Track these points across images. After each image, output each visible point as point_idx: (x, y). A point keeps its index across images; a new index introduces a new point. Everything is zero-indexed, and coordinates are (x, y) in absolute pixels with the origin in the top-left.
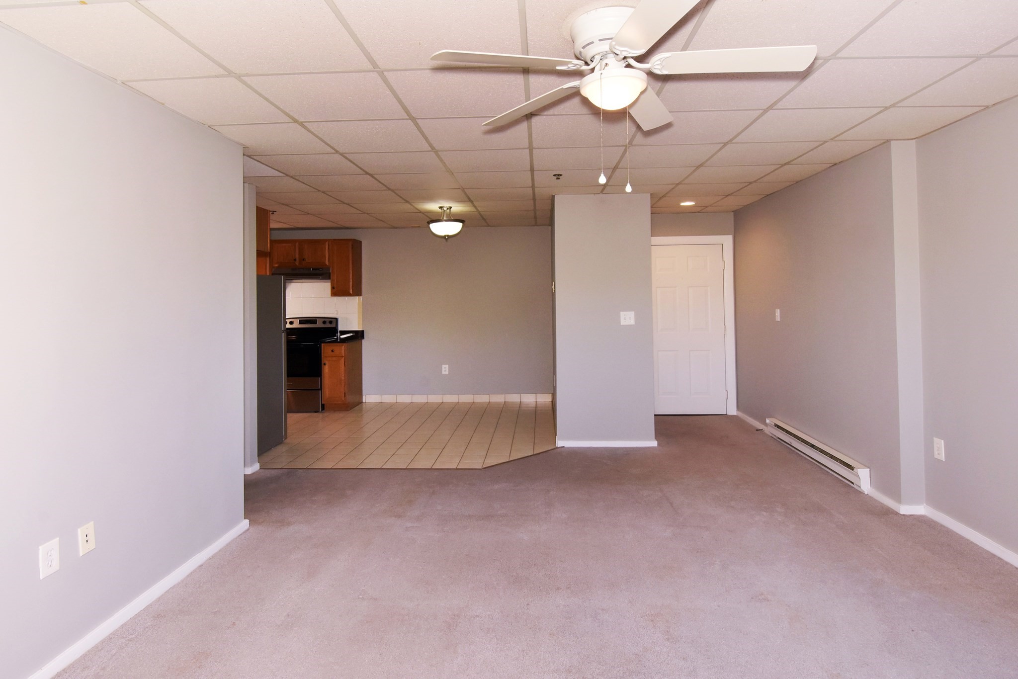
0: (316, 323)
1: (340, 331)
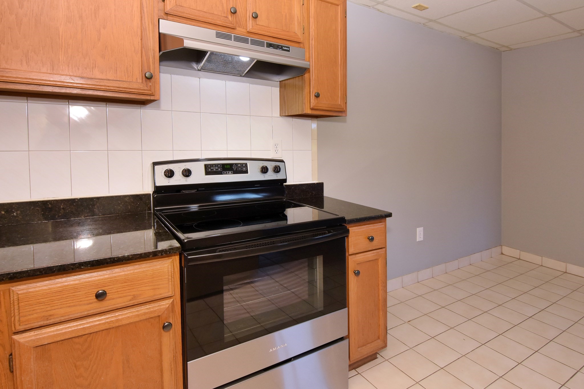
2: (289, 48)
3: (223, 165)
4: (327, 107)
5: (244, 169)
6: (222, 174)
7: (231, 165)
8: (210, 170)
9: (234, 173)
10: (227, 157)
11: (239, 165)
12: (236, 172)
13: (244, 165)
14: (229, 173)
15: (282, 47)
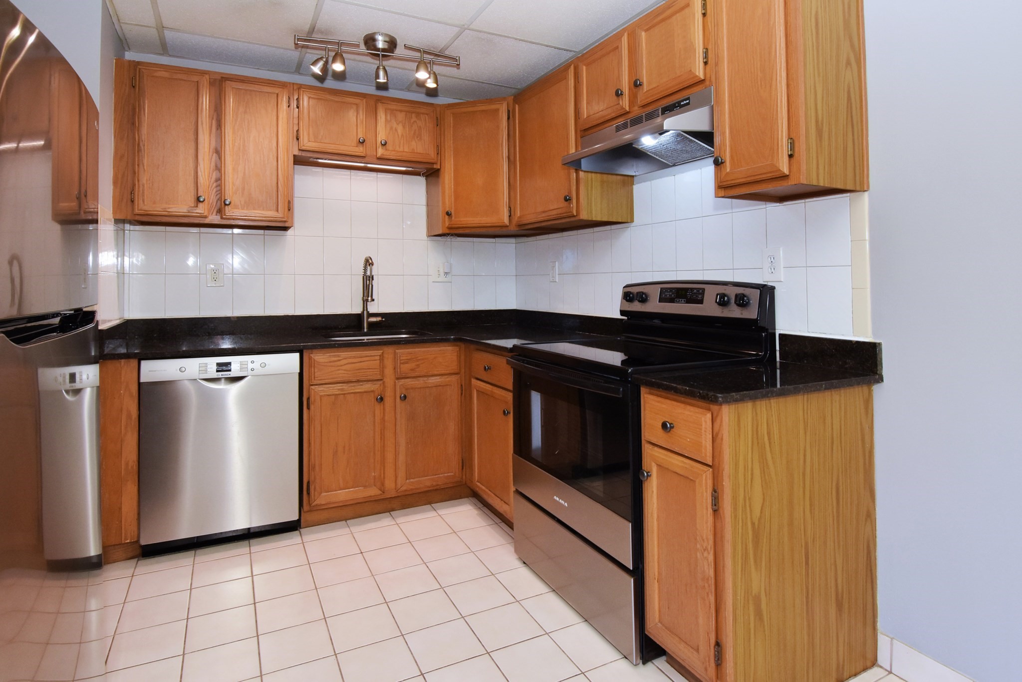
0: (701, 302)
1: (780, 335)
2: (688, 99)
3: (678, 289)
4: (746, 178)
5: (700, 296)
6: (674, 303)
7: (686, 289)
8: (664, 296)
9: (687, 303)
10: (702, 279)
11: (695, 291)
12: (690, 301)
13: (701, 291)
14: (682, 302)
15: (679, 103)
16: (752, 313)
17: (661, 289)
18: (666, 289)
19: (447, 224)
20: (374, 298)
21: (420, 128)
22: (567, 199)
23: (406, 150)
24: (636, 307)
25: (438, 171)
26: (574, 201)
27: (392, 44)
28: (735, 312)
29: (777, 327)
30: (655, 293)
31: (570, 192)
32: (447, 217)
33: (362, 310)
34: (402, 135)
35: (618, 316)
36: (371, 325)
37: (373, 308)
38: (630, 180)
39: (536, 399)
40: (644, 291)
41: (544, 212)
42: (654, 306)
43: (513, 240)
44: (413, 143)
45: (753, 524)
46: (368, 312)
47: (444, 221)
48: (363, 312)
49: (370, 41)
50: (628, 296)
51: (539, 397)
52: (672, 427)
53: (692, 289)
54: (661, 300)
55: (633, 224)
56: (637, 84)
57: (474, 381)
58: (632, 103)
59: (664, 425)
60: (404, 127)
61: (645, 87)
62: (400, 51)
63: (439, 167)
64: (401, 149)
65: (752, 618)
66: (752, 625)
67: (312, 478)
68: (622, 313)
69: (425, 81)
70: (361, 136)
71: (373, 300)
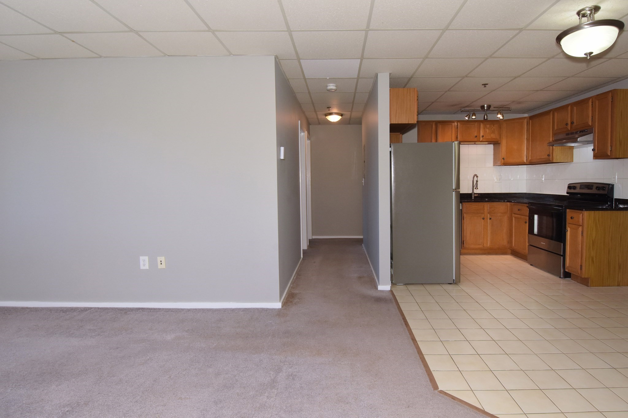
0: (592, 189)
1: (615, 199)
16: (605, 192)
17: (581, 185)
18: (582, 185)
19: (503, 162)
20: (478, 188)
21: (494, 129)
22: (549, 155)
23: (490, 138)
24: (572, 191)
25: (499, 143)
26: (551, 156)
27: (489, 107)
28: (601, 192)
29: (614, 196)
30: (578, 186)
31: (550, 152)
32: (503, 160)
33: (472, 192)
34: (488, 133)
35: (566, 194)
36: (475, 197)
37: (476, 191)
38: (572, 148)
39: (536, 217)
40: (575, 186)
41: (540, 159)
42: (578, 191)
43: (525, 166)
44: (492, 135)
45: (592, 240)
46: (474, 193)
47: (501, 161)
48: (472, 193)
49: (483, 107)
50: (569, 187)
51: (537, 216)
52: (573, 218)
53: (590, 185)
54: (580, 189)
55: (573, 163)
56: (572, 123)
57: (513, 215)
58: (571, 127)
59: (571, 218)
60: (489, 130)
61: (575, 124)
62: (492, 108)
63: (500, 142)
64: (488, 138)
65: (591, 262)
66: (591, 264)
67: (464, 240)
68: (567, 193)
69: (500, 117)
70: (475, 135)
71: (477, 189)
